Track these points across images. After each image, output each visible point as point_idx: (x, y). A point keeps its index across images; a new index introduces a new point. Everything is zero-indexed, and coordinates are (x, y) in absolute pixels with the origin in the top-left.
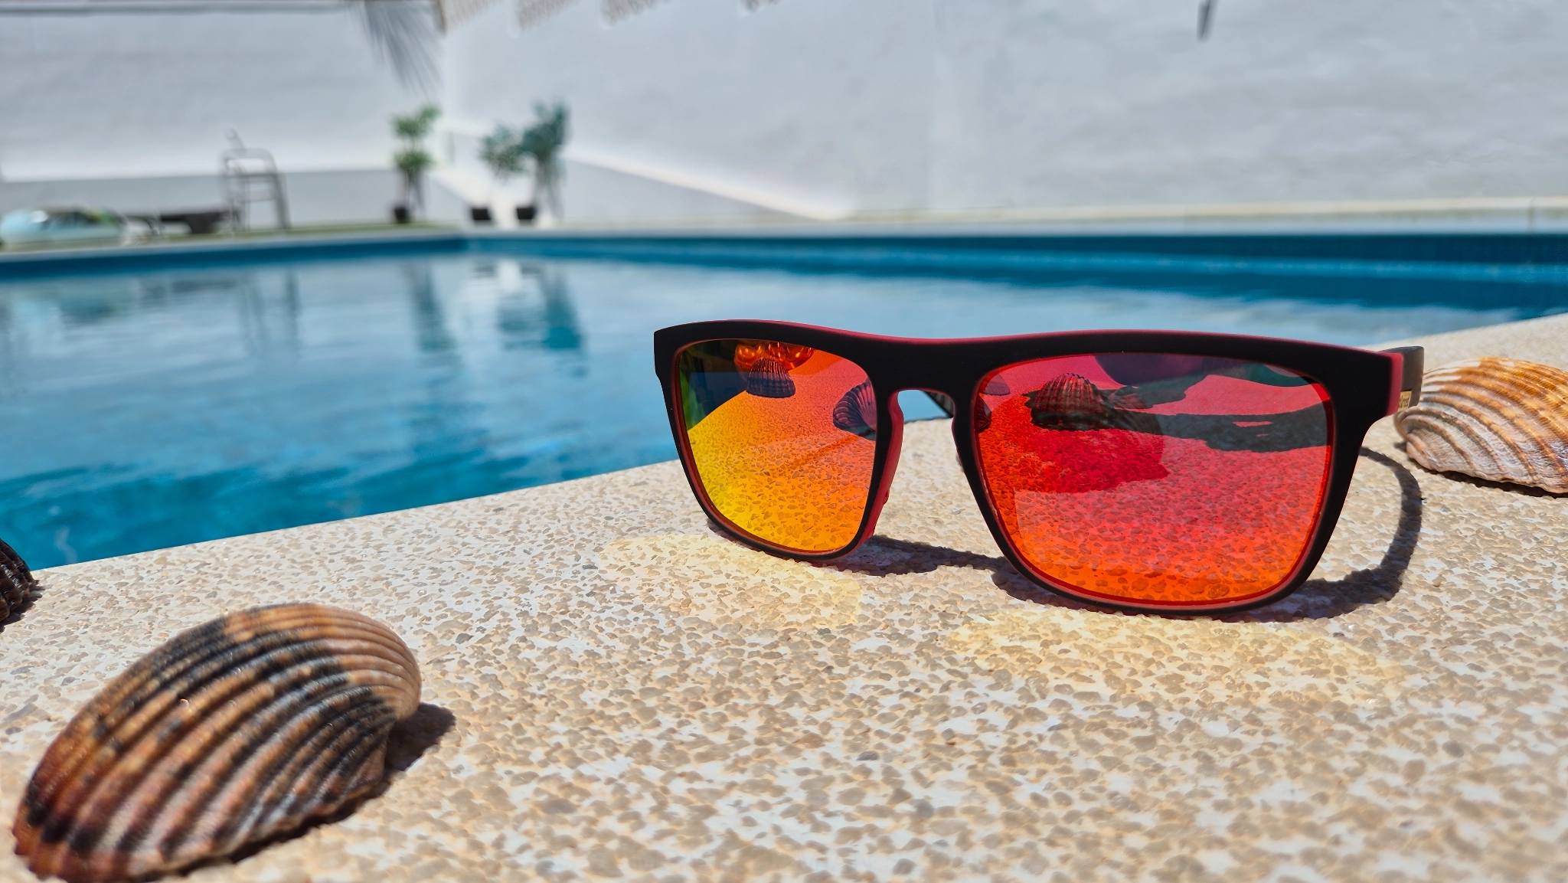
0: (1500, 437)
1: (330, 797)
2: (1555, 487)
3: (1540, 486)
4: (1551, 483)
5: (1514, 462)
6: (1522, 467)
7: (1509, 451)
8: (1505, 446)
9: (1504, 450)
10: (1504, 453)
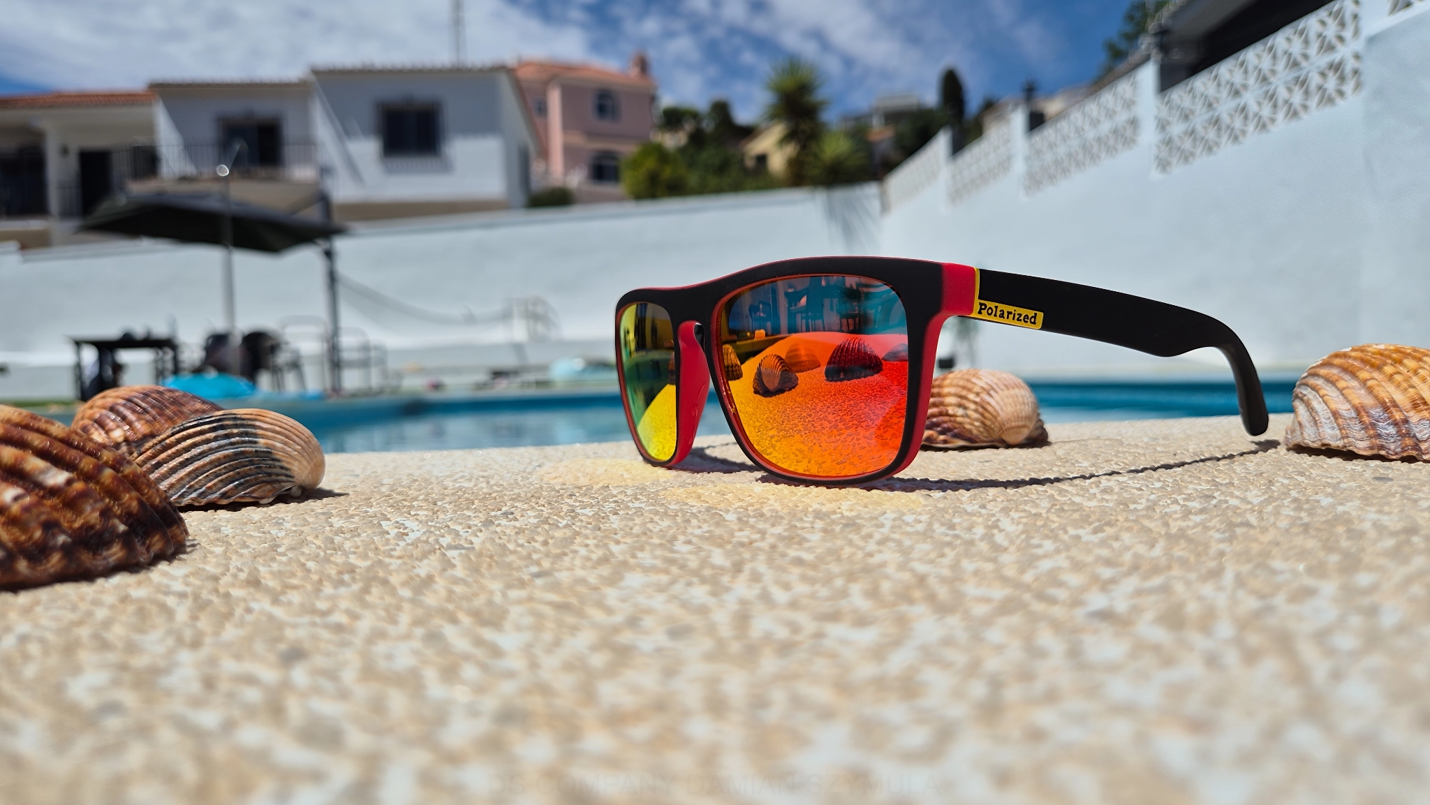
0: (1328, 407)
1: (224, 495)
2: (1365, 449)
3: (1351, 448)
4: (1361, 446)
5: (1333, 428)
6: (1338, 432)
7: (1332, 418)
8: (1330, 415)
9: (1329, 418)
10: (1329, 421)
